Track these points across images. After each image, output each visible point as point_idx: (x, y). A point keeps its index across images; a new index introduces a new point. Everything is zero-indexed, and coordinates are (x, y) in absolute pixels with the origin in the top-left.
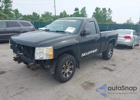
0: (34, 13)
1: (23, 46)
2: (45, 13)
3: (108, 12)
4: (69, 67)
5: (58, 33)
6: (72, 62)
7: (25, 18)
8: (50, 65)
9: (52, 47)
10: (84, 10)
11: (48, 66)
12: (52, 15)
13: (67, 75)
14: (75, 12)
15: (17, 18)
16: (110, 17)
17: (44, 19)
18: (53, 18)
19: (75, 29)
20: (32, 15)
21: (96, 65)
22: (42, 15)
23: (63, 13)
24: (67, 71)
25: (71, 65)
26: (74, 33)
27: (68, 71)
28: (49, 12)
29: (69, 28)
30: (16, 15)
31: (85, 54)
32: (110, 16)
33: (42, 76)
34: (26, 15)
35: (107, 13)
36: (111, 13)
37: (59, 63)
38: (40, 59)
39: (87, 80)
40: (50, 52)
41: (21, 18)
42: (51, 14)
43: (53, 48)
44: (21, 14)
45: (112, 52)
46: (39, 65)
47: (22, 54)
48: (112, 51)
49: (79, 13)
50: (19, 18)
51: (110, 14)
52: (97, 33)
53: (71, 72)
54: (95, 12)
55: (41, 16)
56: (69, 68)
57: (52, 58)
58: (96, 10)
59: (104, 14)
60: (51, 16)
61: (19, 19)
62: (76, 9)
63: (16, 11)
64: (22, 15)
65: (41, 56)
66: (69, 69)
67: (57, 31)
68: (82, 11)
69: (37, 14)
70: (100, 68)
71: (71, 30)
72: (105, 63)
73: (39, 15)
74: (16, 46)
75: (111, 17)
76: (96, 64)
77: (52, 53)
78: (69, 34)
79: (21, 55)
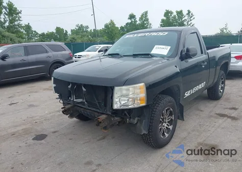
0: (58, 29)
1: (85, 86)
2: (77, 28)
3: (186, 18)
4: (167, 118)
5: (137, 58)
6: (172, 110)
7: (44, 38)
8: (138, 118)
9: (143, 84)
10: (145, 16)
11: (134, 119)
12: (89, 30)
13: (166, 134)
14: (129, 21)
15: (30, 39)
16: (191, 25)
17: (78, 38)
18: (90, 35)
19: (170, 47)
20: (55, 32)
21: (201, 111)
22: (72, 31)
23: (110, 24)
24: (164, 126)
25: (171, 114)
26: (170, 56)
27: (166, 125)
28: (84, 25)
29: (156, 46)
30: (28, 34)
31: (189, 92)
32: (191, 23)
33: (114, 138)
34: (44, 33)
35: (186, 20)
36: (193, 18)
37: (153, 112)
38: (122, 108)
39: (200, 141)
40: (141, 93)
41: (36, 38)
42: (87, 27)
43: (146, 84)
44: (35, 31)
45: (223, 86)
46: (119, 118)
47: (80, 100)
48: (223, 83)
49: (137, 23)
50: (32, 39)
51: (191, 20)
52: (202, 53)
53: (171, 127)
54: (165, 18)
55: (69, 33)
56: (167, 121)
57: (144, 104)
58: (165, 16)
59: (179, 20)
60: (87, 31)
61: (34, 40)
62: (132, 17)
63: (28, 27)
64: (37, 34)
65: (123, 102)
66: (167, 123)
67: (134, 55)
68: (141, 19)
69: (63, 30)
70: (211, 116)
71: (161, 50)
72: (215, 106)
73: (66, 31)
74: (70, 87)
75: (193, 25)
76: (202, 109)
77: (143, 95)
78: (163, 57)
79: (78, 103)
